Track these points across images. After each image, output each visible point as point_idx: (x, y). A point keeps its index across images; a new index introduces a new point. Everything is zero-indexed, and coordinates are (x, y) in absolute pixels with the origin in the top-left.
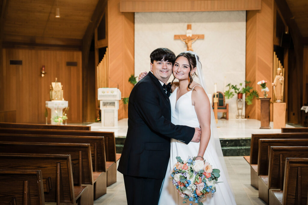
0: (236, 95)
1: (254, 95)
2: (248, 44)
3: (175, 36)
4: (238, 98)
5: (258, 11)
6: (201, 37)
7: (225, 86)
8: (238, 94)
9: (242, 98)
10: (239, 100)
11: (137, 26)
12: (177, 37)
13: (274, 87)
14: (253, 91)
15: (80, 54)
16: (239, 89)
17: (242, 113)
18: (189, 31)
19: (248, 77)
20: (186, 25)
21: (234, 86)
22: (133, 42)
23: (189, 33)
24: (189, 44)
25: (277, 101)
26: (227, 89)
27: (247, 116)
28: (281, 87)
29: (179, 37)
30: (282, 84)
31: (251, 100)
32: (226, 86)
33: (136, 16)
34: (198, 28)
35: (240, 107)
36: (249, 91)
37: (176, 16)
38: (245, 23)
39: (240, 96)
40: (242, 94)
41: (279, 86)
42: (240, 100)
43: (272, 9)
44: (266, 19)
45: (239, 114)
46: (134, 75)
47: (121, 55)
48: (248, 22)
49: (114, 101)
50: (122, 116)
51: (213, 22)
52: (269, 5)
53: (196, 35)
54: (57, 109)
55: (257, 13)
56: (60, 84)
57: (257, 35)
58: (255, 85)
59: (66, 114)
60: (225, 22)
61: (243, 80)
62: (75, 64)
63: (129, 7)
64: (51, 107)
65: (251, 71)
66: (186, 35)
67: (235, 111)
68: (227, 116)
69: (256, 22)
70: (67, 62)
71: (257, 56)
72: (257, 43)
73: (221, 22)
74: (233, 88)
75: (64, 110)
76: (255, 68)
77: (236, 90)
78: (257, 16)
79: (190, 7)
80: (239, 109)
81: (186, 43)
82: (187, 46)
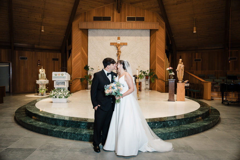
0: (145, 78)
1: (155, 77)
2: (151, 49)
3: (111, 43)
4: (146, 79)
5: (157, 30)
6: (125, 44)
9: (148, 79)
11: (90, 38)
12: (112, 44)
13: (177, 72)
14: (155, 75)
15: (60, 54)
16: (147, 73)
17: (148, 87)
18: (118, 41)
19: (151, 67)
20: (117, 37)
21: (144, 72)
22: (87, 46)
23: (119, 42)
24: (119, 48)
25: (179, 82)
26: (140, 73)
27: (151, 89)
28: (182, 72)
30: (182, 70)
31: (154, 80)
33: (90, 32)
34: (123, 39)
35: (147, 83)
36: (152, 75)
37: (111, 32)
38: (149, 37)
39: (147, 77)
40: (148, 76)
41: (180, 71)
42: (147, 80)
43: (164, 29)
44: (161, 35)
45: (146, 88)
46: (88, 65)
47: (79, 53)
48: (151, 37)
49: (64, 81)
50: (80, 89)
51: (132, 36)
52: (163, 27)
53: (123, 43)
54: (41, 85)
55: (157, 31)
56: (44, 70)
57: (157, 43)
58: (156, 71)
59: (48, 88)
60: (139, 36)
61: (148, 68)
62: (57, 60)
63: (84, 26)
64: (38, 84)
65: (153, 64)
66: (117, 43)
67: (144, 86)
68: (141, 89)
69: (156, 36)
70: (53, 59)
71: (157, 55)
72: (157, 48)
73: (136, 36)
74: (143, 73)
75: (46, 85)
76: (156, 62)
77: (145, 74)
78: (157, 33)
79: (119, 26)
80: (146, 85)
81: (117, 48)
82: (118, 49)
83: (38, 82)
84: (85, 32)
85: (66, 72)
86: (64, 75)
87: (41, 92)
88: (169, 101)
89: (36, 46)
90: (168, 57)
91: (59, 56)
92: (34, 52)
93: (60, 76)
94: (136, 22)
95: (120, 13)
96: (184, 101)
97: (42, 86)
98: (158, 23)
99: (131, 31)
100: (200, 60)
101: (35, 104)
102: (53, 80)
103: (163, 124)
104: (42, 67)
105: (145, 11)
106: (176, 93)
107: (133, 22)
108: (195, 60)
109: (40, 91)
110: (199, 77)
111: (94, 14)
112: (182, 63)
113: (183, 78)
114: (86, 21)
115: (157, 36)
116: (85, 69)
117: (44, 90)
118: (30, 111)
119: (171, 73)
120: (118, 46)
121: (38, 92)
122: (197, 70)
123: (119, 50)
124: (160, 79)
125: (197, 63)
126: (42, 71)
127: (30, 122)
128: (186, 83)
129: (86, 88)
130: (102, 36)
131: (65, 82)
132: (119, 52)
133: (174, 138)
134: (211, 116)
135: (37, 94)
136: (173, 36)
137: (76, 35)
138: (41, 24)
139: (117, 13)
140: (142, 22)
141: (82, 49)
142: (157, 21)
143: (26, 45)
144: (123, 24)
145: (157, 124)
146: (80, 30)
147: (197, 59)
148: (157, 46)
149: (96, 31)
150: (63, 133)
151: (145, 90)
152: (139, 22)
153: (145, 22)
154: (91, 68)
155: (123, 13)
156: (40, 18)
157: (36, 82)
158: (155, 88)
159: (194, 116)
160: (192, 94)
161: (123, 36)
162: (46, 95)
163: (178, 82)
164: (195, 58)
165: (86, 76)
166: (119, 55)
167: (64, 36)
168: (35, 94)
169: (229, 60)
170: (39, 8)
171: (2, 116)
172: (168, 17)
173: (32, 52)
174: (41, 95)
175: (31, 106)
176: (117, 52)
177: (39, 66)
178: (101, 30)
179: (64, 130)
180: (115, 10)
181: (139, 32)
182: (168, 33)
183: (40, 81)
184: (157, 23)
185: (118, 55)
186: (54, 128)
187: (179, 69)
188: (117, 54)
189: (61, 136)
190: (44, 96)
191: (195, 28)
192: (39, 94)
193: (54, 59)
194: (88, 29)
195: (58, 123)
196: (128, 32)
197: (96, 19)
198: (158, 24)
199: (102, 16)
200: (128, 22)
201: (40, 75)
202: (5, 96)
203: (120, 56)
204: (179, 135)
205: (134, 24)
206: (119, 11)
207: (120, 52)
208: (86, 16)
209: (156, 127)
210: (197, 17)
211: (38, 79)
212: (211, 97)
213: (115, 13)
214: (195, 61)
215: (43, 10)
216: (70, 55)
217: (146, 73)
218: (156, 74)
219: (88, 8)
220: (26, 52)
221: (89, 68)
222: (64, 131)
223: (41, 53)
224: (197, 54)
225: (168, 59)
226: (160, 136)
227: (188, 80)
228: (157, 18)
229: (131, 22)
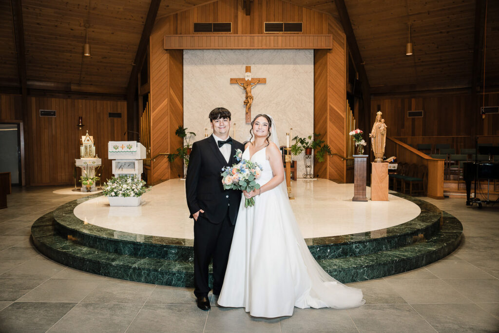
0: (304, 152)
1: (326, 150)
2: (317, 91)
3: (231, 79)
4: (306, 154)
5: (329, 50)
6: (262, 81)
7: (291, 139)
8: (307, 149)
9: (310, 154)
10: (307, 156)
11: (187, 68)
12: (233, 81)
13: (372, 139)
14: (324, 146)
15: (125, 104)
16: (308, 143)
17: (310, 171)
18: (247, 74)
19: (317, 129)
20: (244, 66)
21: (302, 139)
23: (248, 77)
24: (248, 89)
25: (376, 160)
26: (294, 143)
27: (316, 175)
28: (382, 139)
29: (237, 81)
30: (383, 135)
31: (322, 156)
32: (293, 140)
33: (186, 56)
34: (258, 71)
35: (308, 164)
36: (320, 146)
37: (231, 55)
38: (311, 67)
39: (308, 151)
40: (311, 148)
41: (379, 137)
43: (344, 49)
44: (338, 60)
45: (307, 173)
46: (183, 126)
47: (166, 102)
48: (316, 65)
49: (133, 161)
50: (167, 177)
51: (276, 64)
52: (341, 44)
53: (257, 79)
54: (86, 168)
55: (328, 53)
56: (92, 137)
57: (328, 79)
58: (326, 138)
59: (100, 175)
60: (290, 64)
61: (311, 132)
62: (119, 115)
63: (174, 43)
64: (80, 166)
65: (321, 122)
66: (244, 79)
67: (303, 169)
68: (295, 175)
69: (326, 64)
70: (110, 113)
71: (329, 103)
72: (328, 89)
73: (285, 64)
74: (301, 142)
75: (96, 169)
76: (326, 118)
77: (304, 145)
78: (328, 57)
79: (248, 44)
80: (307, 167)
81: (245, 89)
82: (246, 92)
83: (79, 163)
84: (177, 56)
85: (138, 141)
86: (134, 149)
87: (86, 184)
88: (354, 200)
89: (74, 87)
90: (352, 107)
91: (122, 107)
92: (69, 101)
93: (126, 149)
94: (283, 35)
95: (249, 15)
96: (387, 200)
97: (89, 170)
98: (332, 35)
99: (274, 53)
100: (420, 114)
101: (73, 210)
102: (110, 158)
103: (343, 249)
104: (87, 131)
105: (304, 9)
106: (369, 183)
107: (278, 35)
108: (410, 114)
109: (85, 182)
110: (419, 150)
111: (196, 17)
112: (383, 120)
113: (384, 151)
114: (179, 32)
115: (328, 63)
116: (178, 135)
117: (92, 179)
118: (62, 223)
119: (359, 141)
120: (246, 85)
121: (80, 185)
122: (413, 134)
123: (249, 94)
124: (336, 154)
125: (413, 120)
126: (88, 140)
127: (61, 247)
128: (391, 163)
129: (181, 176)
130: (213, 64)
131: (136, 162)
132: (249, 99)
133: (366, 280)
134: (445, 233)
135: (78, 188)
136: (362, 62)
137: (159, 63)
138: (84, 39)
139: (245, 15)
140: (298, 33)
141: (172, 93)
142: (330, 32)
143: (53, 85)
144: (256, 38)
145: (329, 251)
146: (166, 52)
147: (413, 111)
148: (328, 85)
149: (199, 53)
150: (131, 271)
151: (305, 178)
152: (291, 33)
153: (303, 33)
154: (191, 133)
155: (256, 14)
156: (81, 27)
157: (75, 162)
158: (326, 172)
159: (407, 231)
160: (404, 185)
161: (258, 64)
162: (95, 191)
163: (373, 161)
164: (410, 109)
165: (181, 150)
166: (249, 104)
167: (133, 64)
168: (74, 189)
169: (483, 113)
170: (79, 5)
171: (4, 235)
172: (351, 21)
173: (64, 100)
174: (85, 190)
175: (65, 213)
176: (244, 99)
177: (81, 128)
178: (211, 52)
179: (133, 264)
180: (240, 8)
181: (290, 54)
182: (351, 56)
183: (83, 162)
184: (330, 35)
185: (247, 105)
186: (113, 260)
187: (377, 133)
188: (245, 102)
189: (128, 275)
190: (93, 191)
191: (409, 46)
192: (81, 188)
193: (112, 115)
194: (183, 50)
195: (121, 250)
196: (267, 54)
197: (200, 28)
198: (332, 37)
199: (211, 21)
200: (267, 33)
201: (82, 149)
202: (9, 193)
203: (250, 107)
204: (376, 273)
205: (280, 38)
206: (248, 12)
207: (252, 98)
208: (179, 22)
209: (327, 256)
210: (415, 21)
211: (79, 157)
212: (445, 191)
213: (241, 14)
214: (409, 116)
215: (86, 9)
216: (146, 105)
217: (307, 141)
218: (328, 144)
219: (183, 6)
220: (53, 100)
221: (186, 132)
222: (134, 266)
223: (84, 101)
224: (413, 100)
225: (353, 113)
226: (336, 275)
227: (396, 156)
228: (329, 25)
229: (274, 33)
